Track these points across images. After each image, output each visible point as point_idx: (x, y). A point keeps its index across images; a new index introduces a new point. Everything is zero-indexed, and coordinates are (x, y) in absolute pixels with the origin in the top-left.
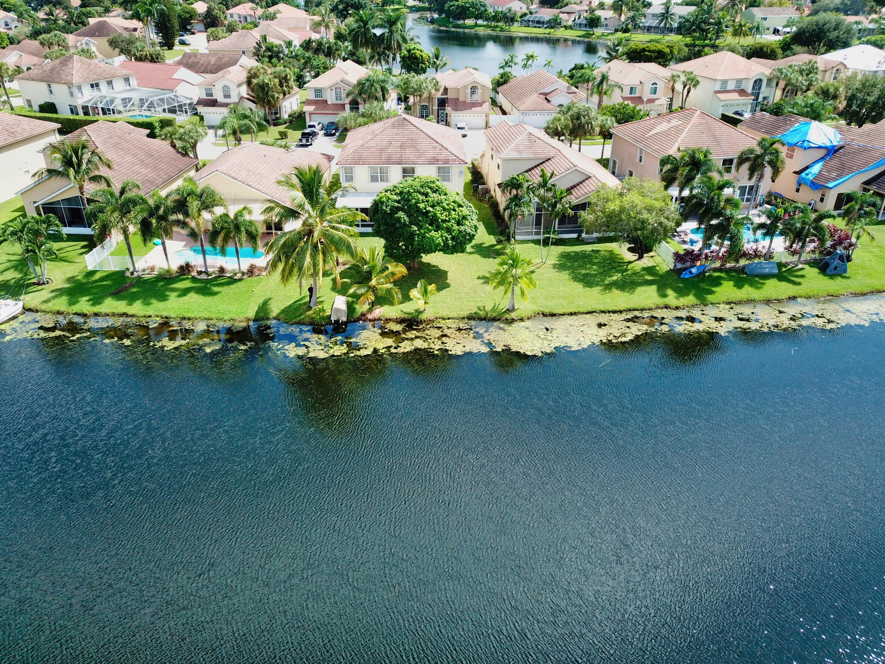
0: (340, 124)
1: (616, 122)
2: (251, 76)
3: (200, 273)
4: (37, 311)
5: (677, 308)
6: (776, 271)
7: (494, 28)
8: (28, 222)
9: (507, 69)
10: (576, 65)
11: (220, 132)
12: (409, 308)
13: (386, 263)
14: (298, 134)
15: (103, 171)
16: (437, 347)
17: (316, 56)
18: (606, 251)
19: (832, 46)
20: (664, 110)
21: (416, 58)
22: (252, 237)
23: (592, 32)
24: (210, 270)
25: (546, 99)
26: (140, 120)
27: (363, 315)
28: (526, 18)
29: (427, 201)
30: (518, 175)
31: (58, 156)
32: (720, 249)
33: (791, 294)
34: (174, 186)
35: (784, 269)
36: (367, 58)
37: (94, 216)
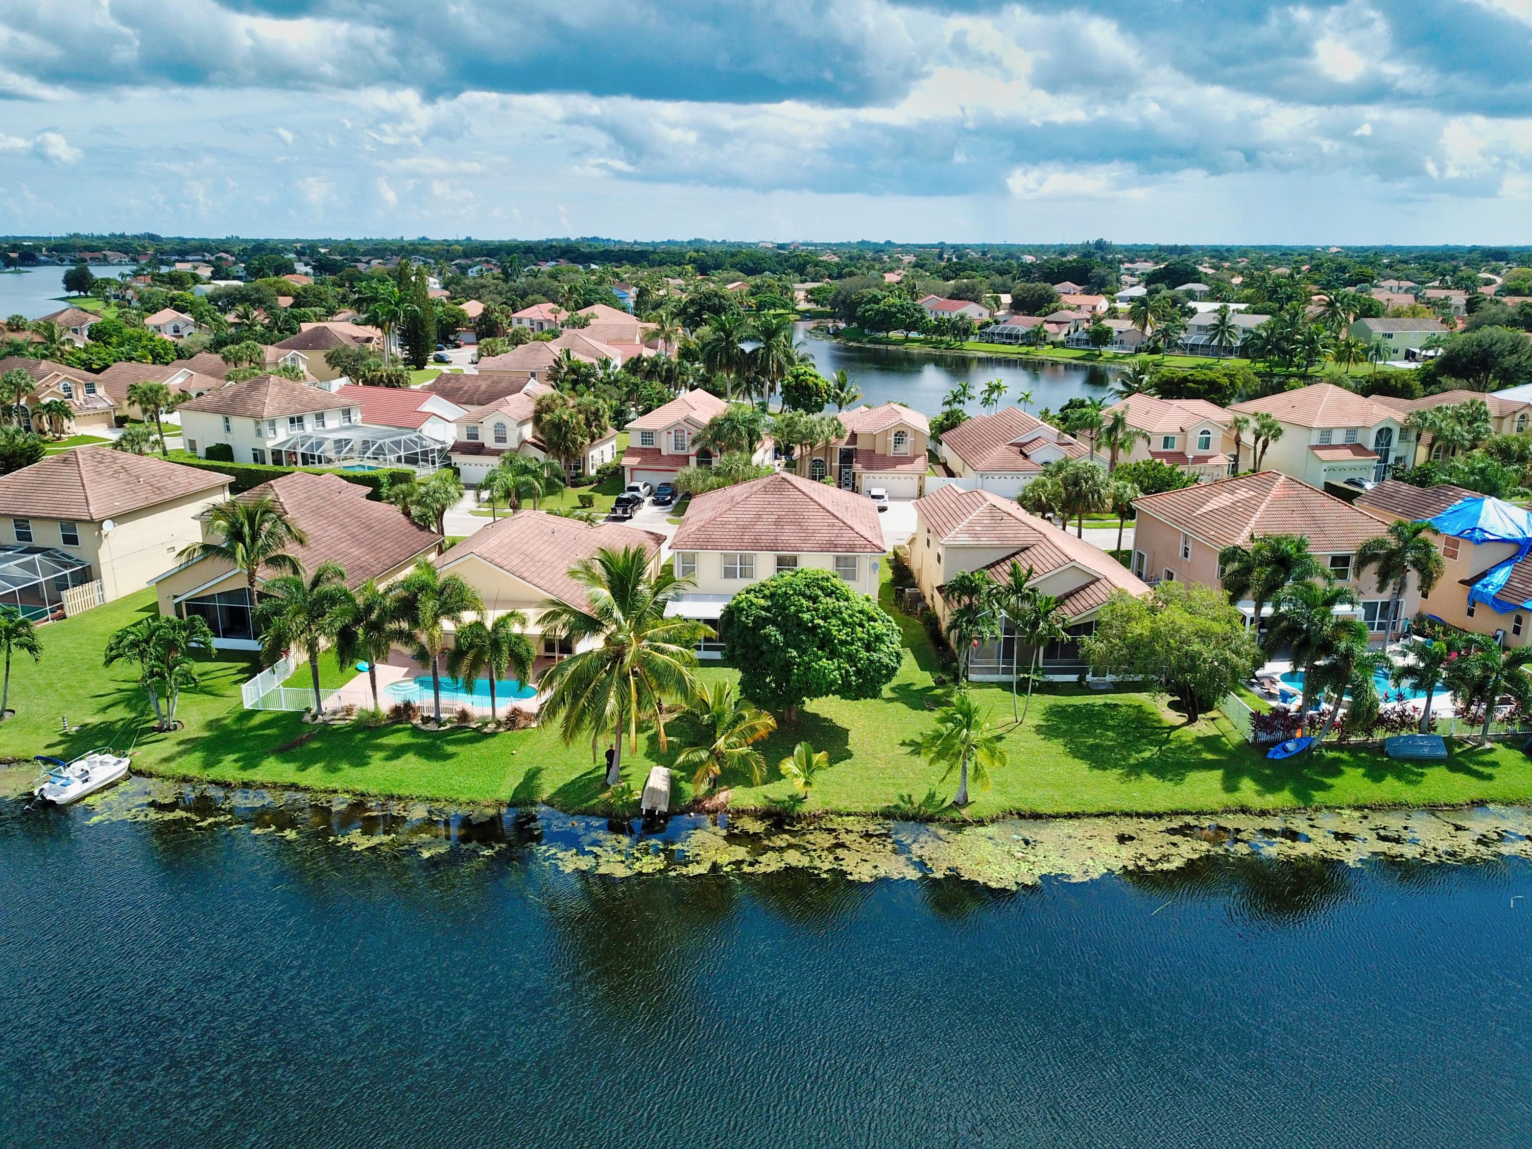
0: (679, 486)
1: (1141, 490)
2: (542, 409)
3: (426, 720)
4: (150, 775)
5: (1263, 813)
6: (1444, 753)
7: (936, 345)
8: (159, 628)
9: (956, 406)
10: (1071, 401)
11: (485, 495)
12: (778, 791)
13: (741, 709)
14: (611, 501)
15: (291, 550)
16: (826, 866)
17: (647, 383)
18: (1130, 706)
19: (1509, 379)
20: (1224, 475)
21: (807, 387)
22: (519, 662)
23: (1097, 353)
24: (444, 716)
25: (1022, 452)
26: (359, 472)
27: (697, 801)
28: (988, 330)
29: (816, 610)
30: (972, 573)
31: (223, 523)
32: (1336, 710)
33: (1476, 795)
34: (401, 576)
35: (1458, 750)
36: (729, 387)
37: (265, 620)
